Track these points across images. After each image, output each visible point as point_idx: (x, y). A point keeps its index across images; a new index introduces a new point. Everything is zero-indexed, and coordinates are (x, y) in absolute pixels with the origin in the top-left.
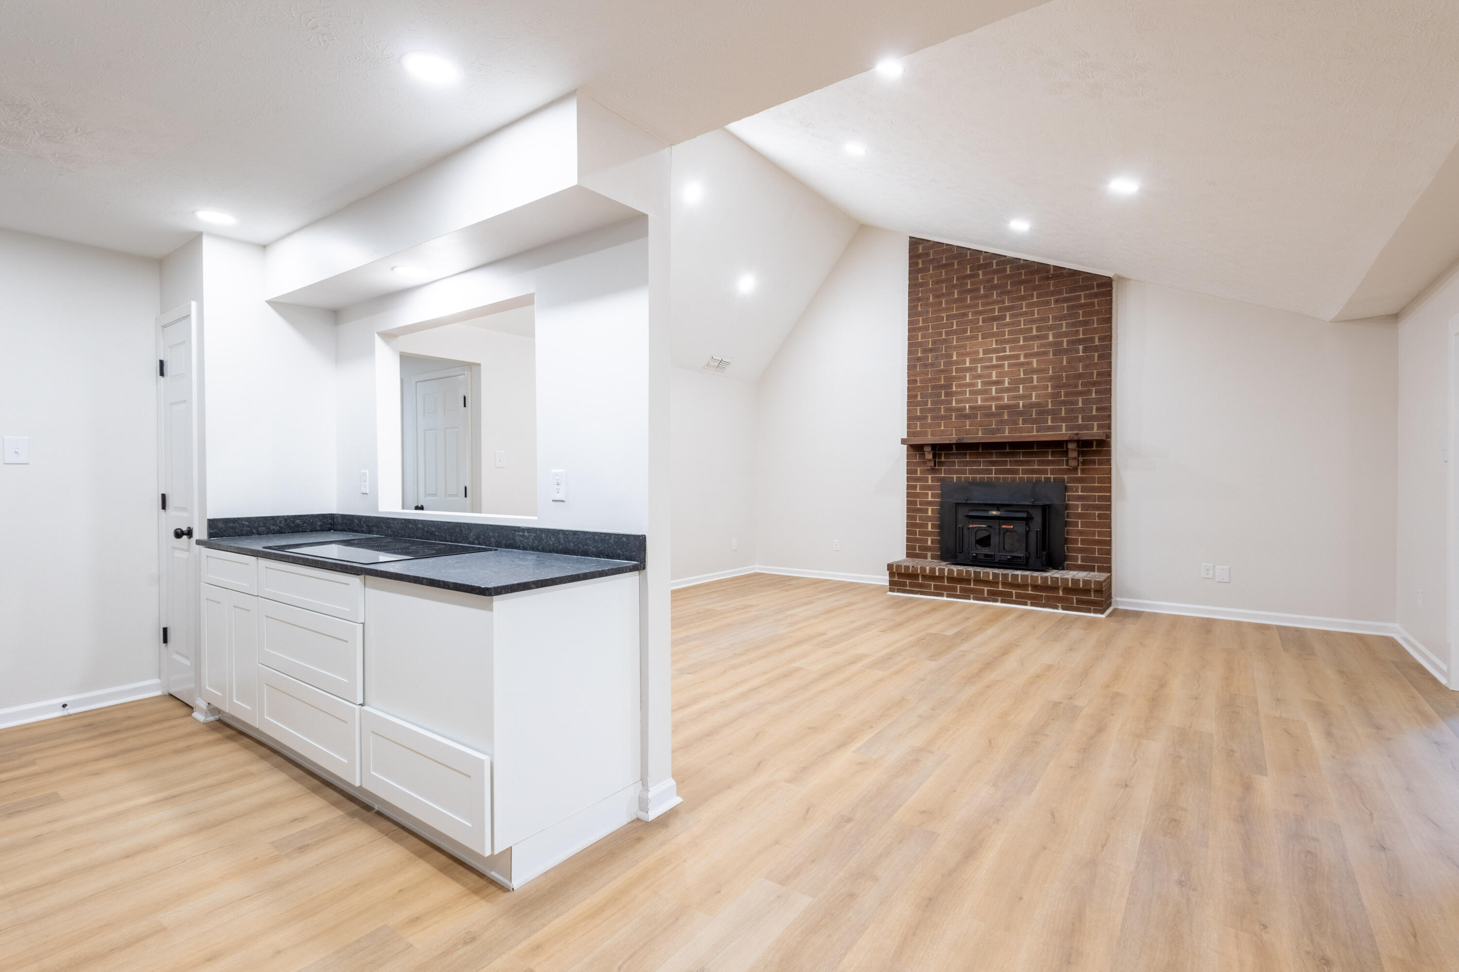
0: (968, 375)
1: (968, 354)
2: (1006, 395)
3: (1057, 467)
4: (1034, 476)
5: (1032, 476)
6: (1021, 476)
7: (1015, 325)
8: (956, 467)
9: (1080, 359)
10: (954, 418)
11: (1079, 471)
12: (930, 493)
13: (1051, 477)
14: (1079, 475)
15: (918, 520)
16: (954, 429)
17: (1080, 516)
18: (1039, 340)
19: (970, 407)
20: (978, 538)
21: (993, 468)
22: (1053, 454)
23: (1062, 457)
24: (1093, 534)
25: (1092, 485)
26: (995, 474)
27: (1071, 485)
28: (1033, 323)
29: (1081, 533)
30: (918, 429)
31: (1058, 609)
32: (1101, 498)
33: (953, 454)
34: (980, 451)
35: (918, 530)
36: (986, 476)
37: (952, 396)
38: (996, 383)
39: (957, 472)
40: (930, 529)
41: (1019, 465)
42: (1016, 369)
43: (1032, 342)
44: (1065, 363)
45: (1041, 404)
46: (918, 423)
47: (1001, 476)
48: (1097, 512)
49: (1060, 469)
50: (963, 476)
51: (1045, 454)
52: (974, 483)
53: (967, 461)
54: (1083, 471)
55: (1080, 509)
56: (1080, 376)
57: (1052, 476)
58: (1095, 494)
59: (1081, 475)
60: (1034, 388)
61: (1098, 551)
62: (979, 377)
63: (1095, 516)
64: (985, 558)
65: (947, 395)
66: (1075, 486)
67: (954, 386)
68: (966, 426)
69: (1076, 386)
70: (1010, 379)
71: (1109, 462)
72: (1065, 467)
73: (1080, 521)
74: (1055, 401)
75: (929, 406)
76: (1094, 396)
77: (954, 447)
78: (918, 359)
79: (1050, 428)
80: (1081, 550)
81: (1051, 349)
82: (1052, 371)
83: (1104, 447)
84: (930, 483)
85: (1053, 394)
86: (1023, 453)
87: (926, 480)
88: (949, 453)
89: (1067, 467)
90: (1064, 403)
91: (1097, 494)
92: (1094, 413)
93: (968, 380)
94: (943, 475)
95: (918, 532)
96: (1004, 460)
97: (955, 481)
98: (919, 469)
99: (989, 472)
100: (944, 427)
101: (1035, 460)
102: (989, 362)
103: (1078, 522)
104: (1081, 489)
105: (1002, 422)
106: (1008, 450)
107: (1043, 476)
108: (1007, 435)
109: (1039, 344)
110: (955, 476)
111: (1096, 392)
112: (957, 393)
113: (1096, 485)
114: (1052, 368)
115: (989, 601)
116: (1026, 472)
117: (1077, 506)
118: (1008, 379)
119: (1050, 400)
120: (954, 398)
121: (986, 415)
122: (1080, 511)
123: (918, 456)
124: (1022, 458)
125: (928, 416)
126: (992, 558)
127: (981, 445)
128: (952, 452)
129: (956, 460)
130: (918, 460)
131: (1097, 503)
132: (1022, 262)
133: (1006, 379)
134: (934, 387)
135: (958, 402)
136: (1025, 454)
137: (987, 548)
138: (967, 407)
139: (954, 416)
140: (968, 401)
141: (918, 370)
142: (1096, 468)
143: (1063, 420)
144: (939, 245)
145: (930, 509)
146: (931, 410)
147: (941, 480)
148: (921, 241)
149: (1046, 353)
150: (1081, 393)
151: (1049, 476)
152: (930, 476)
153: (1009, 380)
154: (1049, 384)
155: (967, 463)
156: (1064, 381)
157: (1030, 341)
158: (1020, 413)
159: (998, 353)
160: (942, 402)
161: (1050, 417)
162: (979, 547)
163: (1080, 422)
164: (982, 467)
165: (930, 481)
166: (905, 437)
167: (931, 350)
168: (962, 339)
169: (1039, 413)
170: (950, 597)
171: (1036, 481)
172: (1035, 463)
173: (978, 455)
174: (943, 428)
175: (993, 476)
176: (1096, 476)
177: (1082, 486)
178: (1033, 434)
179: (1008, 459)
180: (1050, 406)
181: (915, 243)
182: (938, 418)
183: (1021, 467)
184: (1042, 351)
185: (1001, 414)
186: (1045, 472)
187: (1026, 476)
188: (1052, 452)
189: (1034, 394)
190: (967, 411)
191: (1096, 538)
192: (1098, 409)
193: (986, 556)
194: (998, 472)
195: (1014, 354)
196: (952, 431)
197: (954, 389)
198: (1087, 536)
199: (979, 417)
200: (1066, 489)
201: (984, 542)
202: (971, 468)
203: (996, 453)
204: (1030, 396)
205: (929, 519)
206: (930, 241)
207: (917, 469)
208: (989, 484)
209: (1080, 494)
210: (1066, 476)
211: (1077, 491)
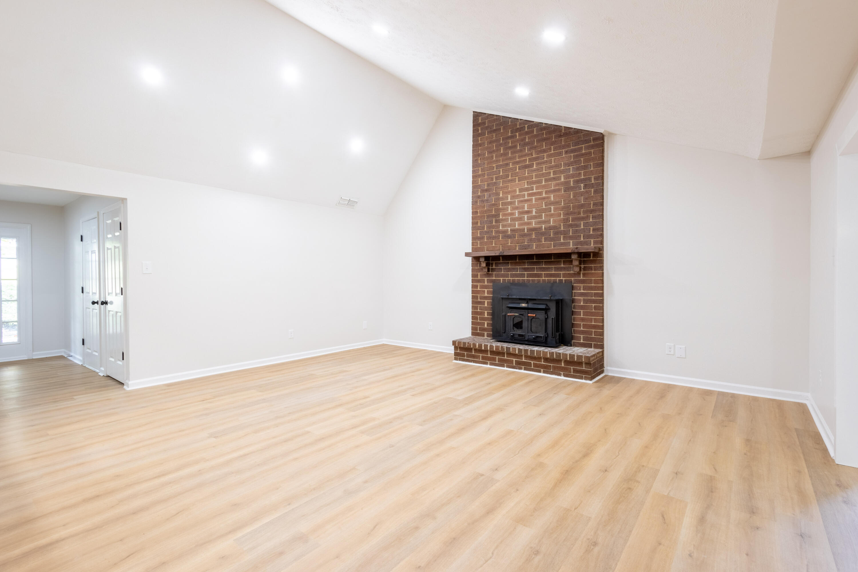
0: (509, 207)
1: (509, 192)
2: (533, 221)
3: (567, 272)
4: (552, 278)
5: (550, 278)
6: (543, 278)
7: (539, 171)
8: (502, 273)
9: (582, 194)
10: (501, 238)
11: (582, 275)
12: (486, 290)
13: (563, 279)
14: (582, 278)
15: (479, 309)
16: (501, 245)
17: (582, 307)
18: (555, 181)
19: (511, 230)
20: (514, 323)
21: (526, 273)
22: (564, 262)
23: (570, 265)
24: (591, 320)
25: (590, 285)
26: (527, 278)
27: (576, 285)
28: (551, 169)
29: (583, 320)
30: (479, 246)
31: (561, 376)
32: (596, 295)
33: (500, 263)
34: (518, 261)
35: (479, 316)
36: (521, 279)
37: (500, 222)
38: (528, 212)
39: (503, 276)
40: (486, 316)
41: (542, 271)
42: (540, 202)
43: (550, 183)
44: (572, 197)
45: (557, 227)
46: (479, 242)
47: (531, 279)
48: (593, 305)
49: (569, 273)
50: (507, 278)
51: (559, 263)
52: (513, 284)
53: (509, 268)
54: (584, 275)
55: (582, 303)
56: (582, 206)
57: (564, 279)
58: (592, 292)
59: (583, 278)
60: (552, 215)
61: (594, 333)
62: (517, 208)
63: (592, 307)
64: (519, 337)
65: (497, 221)
66: (579, 286)
67: (501, 215)
68: (508, 244)
69: (579, 213)
70: (536, 209)
71: (602, 268)
72: (572, 272)
73: (582, 311)
74: (565, 224)
75: (485, 230)
76: (591, 220)
77: (501, 258)
78: (478, 197)
79: (562, 244)
80: (583, 332)
81: (563, 187)
82: (563, 203)
83: (598, 258)
84: (486, 283)
85: (564, 219)
86: (545, 262)
87: (483, 281)
88: (498, 263)
89: (574, 272)
90: (571, 226)
91: (593, 292)
92: (591, 233)
93: (509, 211)
94: (494, 278)
95: (478, 317)
96: (532, 267)
97: (501, 282)
98: (479, 273)
99: (523, 275)
100: (495, 244)
101: (552, 267)
102: (523, 198)
104: (583, 288)
105: (531, 240)
106: (535, 260)
107: (558, 279)
108: (534, 249)
109: (555, 184)
110: (501, 279)
111: (592, 218)
112: (502, 220)
113: (593, 285)
114: (564, 200)
115: (516, 369)
116: (547, 275)
117: (580, 300)
118: (535, 209)
119: (562, 224)
120: (501, 224)
121: (521, 236)
122: (582, 304)
123: (478, 265)
124: (544, 266)
125: (485, 237)
127: (518, 256)
128: (500, 262)
129: (502, 267)
130: (478, 268)
131: (593, 298)
132: (544, 125)
133: (534, 209)
134: (488, 216)
135: (503, 226)
136: (546, 263)
137: (521, 330)
138: (509, 230)
139: (501, 236)
140: (510, 225)
141: (478, 204)
142: (593, 273)
143: (571, 238)
144: (492, 116)
145: (486, 301)
146: (487, 232)
147: (493, 281)
148: (480, 114)
149: (559, 190)
150: (583, 219)
151: (562, 278)
152: (486, 279)
153: (536, 210)
154: (562, 212)
155: (509, 270)
156: (571, 210)
157: (549, 182)
158: (543, 234)
159: (528, 191)
160: (493, 227)
161: (562, 236)
162: (515, 329)
163: (582, 239)
164: (518, 273)
165: (486, 282)
166: (470, 251)
167: (486, 190)
168: (506, 182)
169: (556, 233)
170: (492, 365)
171: (553, 282)
172: (552, 269)
173: (516, 264)
174: (494, 245)
175: (526, 278)
176: (593, 278)
177: (583, 286)
178: (551, 248)
179: (535, 267)
180: (562, 228)
181: (477, 115)
182: (490, 238)
183: (543, 273)
184: (557, 189)
185: (530, 235)
186: (558, 275)
187: (547, 278)
188: (564, 261)
189: (552, 219)
190: (509, 233)
191: (593, 323)
192: (593, 230)
193: (520, 335)
194: (529, 276)
195: (539, 192)
196: (500, 247)
197: (501, 217)
198: (587, 322)
199: (516, 237)
200: (573, 288)
201: (518, 325)
202: (511, 273)
203: (527, 262)
204: (549, 221)
205: (486, 309)
206: (486, 114)
207: (478, 274)
208: (523, 285)
209: (582, 291)
210: (573, 279)
211: (580, 290)
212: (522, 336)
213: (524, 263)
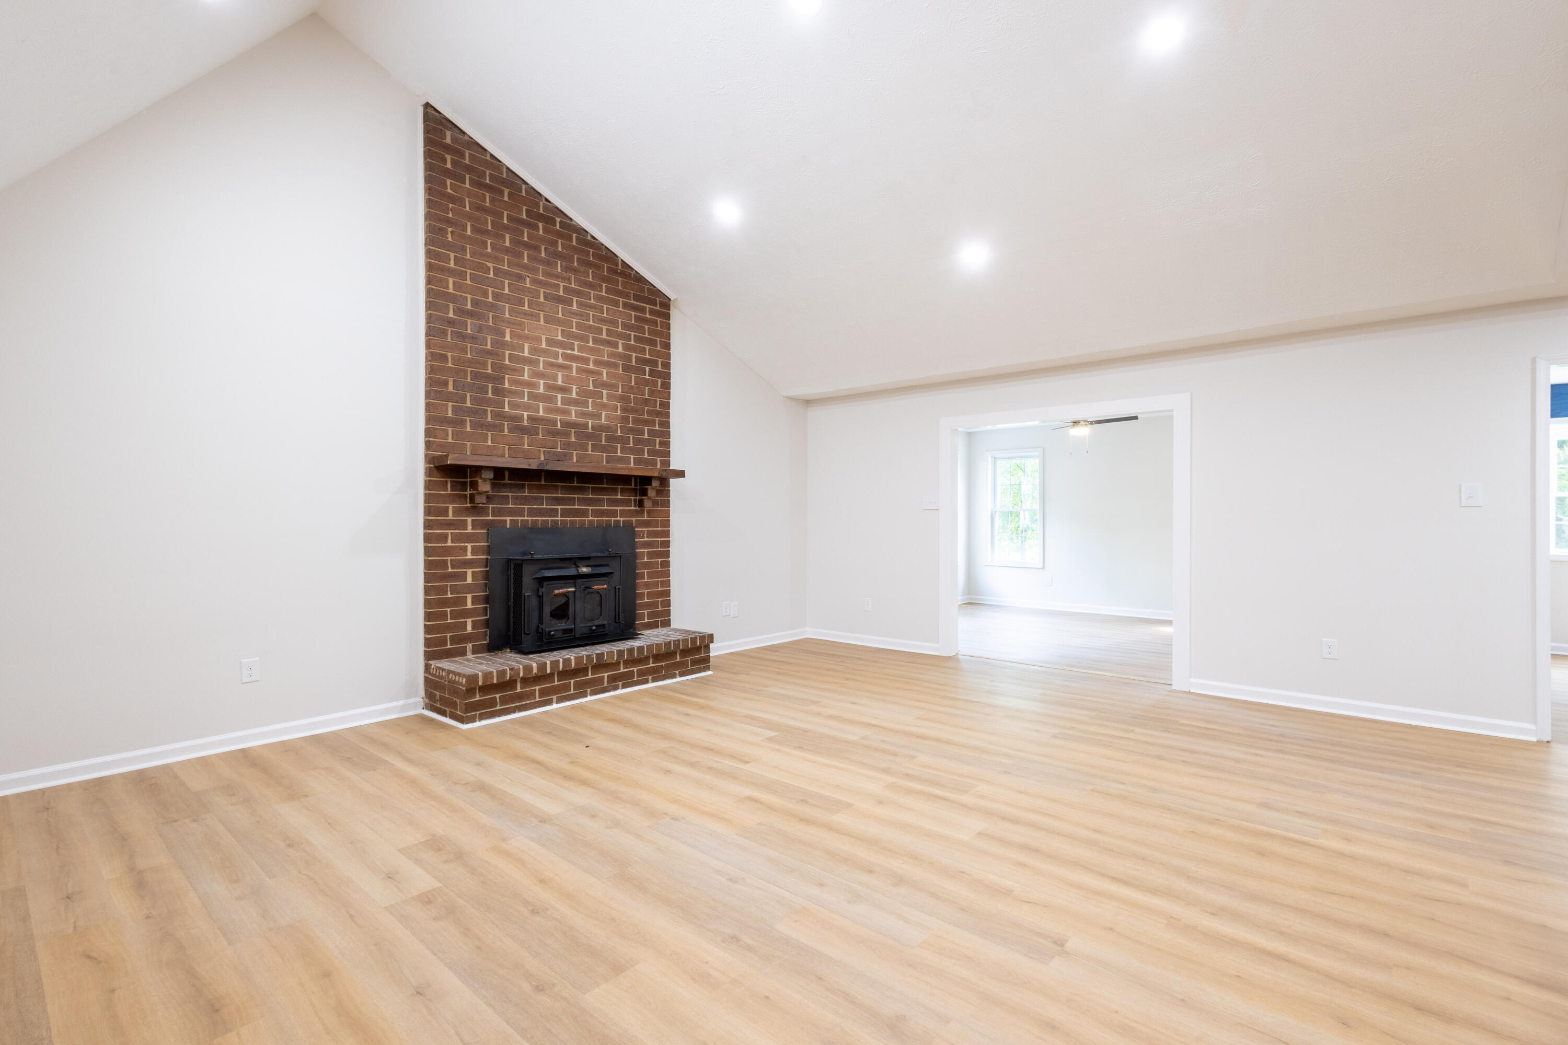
0: (526, 368)
1: (527, 338)
2: (573, 409)
3: (626, 508)
4: (604, 519)
5: (601, 519)
6: (590, 518)
7: (584, 318)
8: (510, 506)
9: (646, 383)
10: (506, 430)
11: (647, 513)
12: (469, 546)
13: (620, 520)
14: (646, 518)
15: (449, 593)
16: (507, 447)
17: (646, 565)
18: (609, 347)
19: (529, 417)
21: (559, 507)
22: (623, 491)
23: (630, 496)
24: (657, 585)
25: (654, 529)
26: (561, 517)
27: (639, 529)
28: (603, 323)
29: (647, 585)
30: (450, 440)
33: (505, 485)
34: (543, 483)
35: (449, 610)
36: (550, 519)
37: (504, 396)
38: (563, 390)
39: (511, 512)
40: (469, 605)
41: (589, 505)
42: (584, 376)
43: (602, 347)
45: (611, 428)
46: (450, 429)
47: (569, 519)
48: (660, 560)
49: (629, 510)
50: (520, 518)
51: (615, 491)
52: (534, 529)
53: (526, 496)
54: (649, 513)
55: (646, 558)
56: (646, 402)
57: (622, 519)
58: (657, 539)
59: (648, 517)
60: (604, 406)
61: (661, 604)
62: (542, 376)
63: (657, 564)
64: (564, 635)
65: (496, 391)
66: (641, 531)
67: (506, 381)
68: (524, 445)
69: (643, 413)
70: (579, 388)
71: (668, 503)
72: (633, 508)
73: (646, 571)
74: (623, 427)
75: (468, 404)
76: (656, 427)
77: (507, 474)
78: (449, 322)
79: (620, 460)
80: (648, 606)
81: (620, 363)
82: (622, 390)
83: (665, 487)
84: (469, 529)
85: (621, 418)
86: (593, 488)
87: (464, 525)
88: (500, 484)
90: (631, 431)
91: (660, 539)
92: (657, 447)
93: (526, 377)
94: (490, 518)
95: (449, 613)
96: (571, 497)
97: (508, 526)
98: (451, 506)
99: (554, 513)
100: (492, 441)
101: (604, 498)
102: (554, 359)
103: (644, 572)
104: (647, 534)
105: (568, 445)
106: (575, 484)
107: (613, 519)
108: (574, 464)
109: (610, 352)
110: (508, 519)
111: (659, 424)
112: (511, 392)
113: (659, 529)
114: (621, 385)
115: (609, 691)
116: (596, 513)
117: (643, 554)
118: (577, 388)
119: (619, 425)
120: (507, 399)
121: (550, 433)
122: (645, 560)
123: (449, 485)
124: (592, 495)
125: (466, 420)
126: (572, 633)
127: (543, 474)
128: (504, 482)
129: (510, 494)
130: (448, 493)
131: (660, 549)
132: (589, 238)
133: (574, 387)
134: (475, 376)
135: (513, 405)
136: (594, 491)
137: (564, 621)
138: (525, 417)
139: (506, 427)
140: (527, 407)
141: (449, 340)
142: (659, 510)
143: (631, 451)
144: (481, 150)
145: (469, 572)
146: (471, 412)
147: (489, 525)
148: (449, 125)
149: (615, 366)
150: (646, 422)
151: (618, 519)
152: (469, 520)
153: (578, 390)
154: (619, 404)
155: (526, 500)
156: (632, 405)
157: (600, 345)
158: (589, 437)
159: (565, 349)
160: (489, 402)
161: (619, 446)
162: (554, 621)
163: (646, 456)
164: (545, 507)
165: (470, 527)
167: (471, 314)
168: (518, 313)
169: (609, 439)
171: (606, 525)
172: (604, 503)
173: (540, 488)
174: (490, 443)
175: (559, 518)
176: (660, 519)
177: (647, 531)
178: (597, 462)
179: (576, 496)
180: (619, 433)
181: (432, 116)
182: (482, 426)
183: (590, 508)
184: (612, 361)
185: (567, 434)
186: (614, 514)
187: (595, 519)
188: (619, 489)
189: (604, 413)
190: (525, 422)
191: (658, 589)
192: (660, 443)
193: (565, 631)
194: (565, 513)
195: (583, 356)
196: (504, 450)
197: (507, 385)
198: (651, 589)
199: (540, 434)
200: (634, 534)
201: (561, 612)
202: (530, 507)
203: (562, 486)
204: (599, 416)
205: (469, 589)
206: (464, 133)
207: (448, 508)
208: (554, 530)
209: (646, 539)
210: (634, 519)
211: (643, 537)
212: (571, 630)
213: (556, 487)
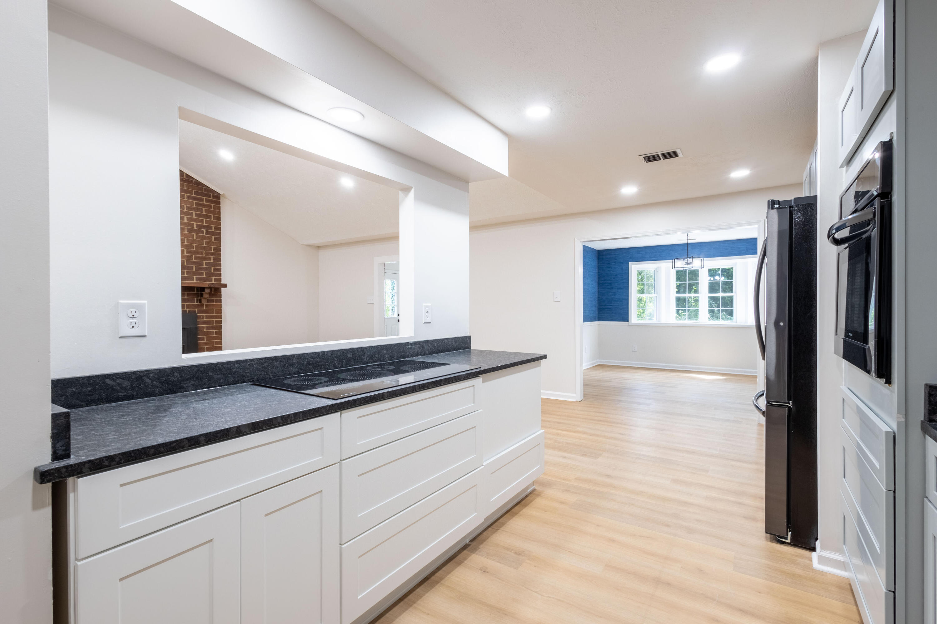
3: (191, 304)
9: (204, 238)
11: (204, 306)
13: (187, 310)
14: (205, 309)
17: (205, 333)
22: (190, 295)
23: (194, 297)
24: (213, 343)
25: (212, 314)
27: (200, 315)
32: (217, 322)
44: (195, 238)
48: (215, 331)
49: (193, 305)
54: (207, 306)
56: (204, 248)
57: (188, 309)
58: (213, 320)
59: (206, 308)
63: (214, 332)
66: (202, 315)
69: (202, 254)
71: (220, 301)
72: (196, 303)
73: (205, 336)
74: (189, 261)
76: (212, 261)
79: (188, 278)
81: (186, 227)
82: (187, 242)
83: (218, 292)
85: (188, 256)
89: (197, 304)
90: (194, 263)
91: (215, 320)
92: (212, 272)
103: (204, 337)
104: (206, 317)
111: (213, 260)
113: (214, 314)
114: (187, 239)
117: (203, 327)
119: (185, 260)
122: (205, 330)
131: (215, 325)
142: (214, 304)
143: (194, 274)
150: (205, 259)
151: (186, 309)
154: (185, 249)
156: (194, 249)
161: (185, 271)
163: (204, 276)
176: (214, 309)
177: (206, 315)
188: (187, 293)
191: (215, 346)
192: (214, 270)
198: (210, 345)
200: (197, 317)
209: (205, 320)
210: (196, 309)
211: (203, 318)
